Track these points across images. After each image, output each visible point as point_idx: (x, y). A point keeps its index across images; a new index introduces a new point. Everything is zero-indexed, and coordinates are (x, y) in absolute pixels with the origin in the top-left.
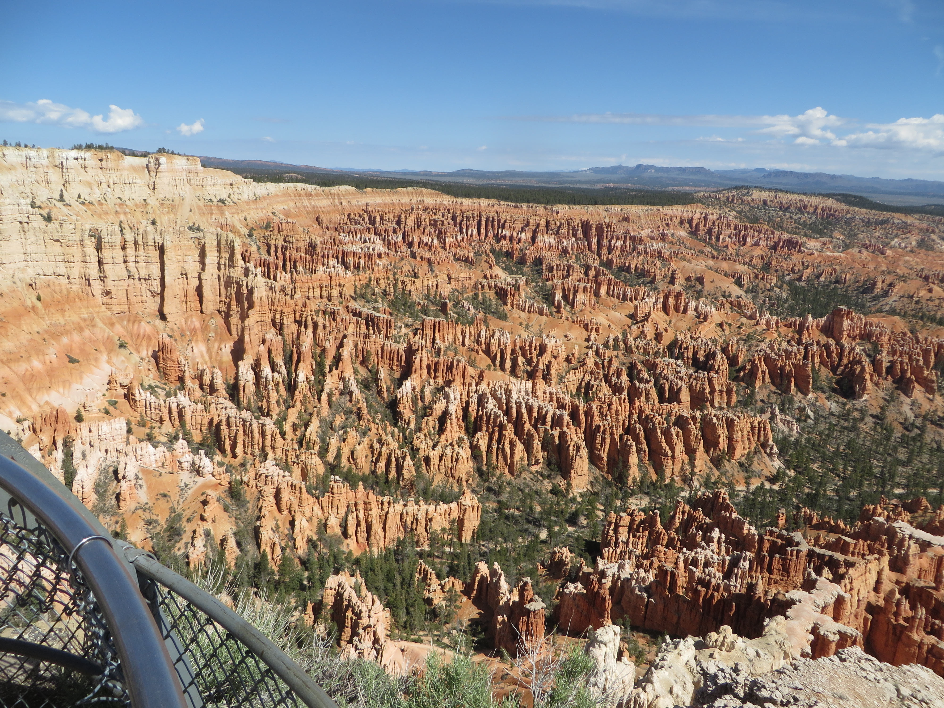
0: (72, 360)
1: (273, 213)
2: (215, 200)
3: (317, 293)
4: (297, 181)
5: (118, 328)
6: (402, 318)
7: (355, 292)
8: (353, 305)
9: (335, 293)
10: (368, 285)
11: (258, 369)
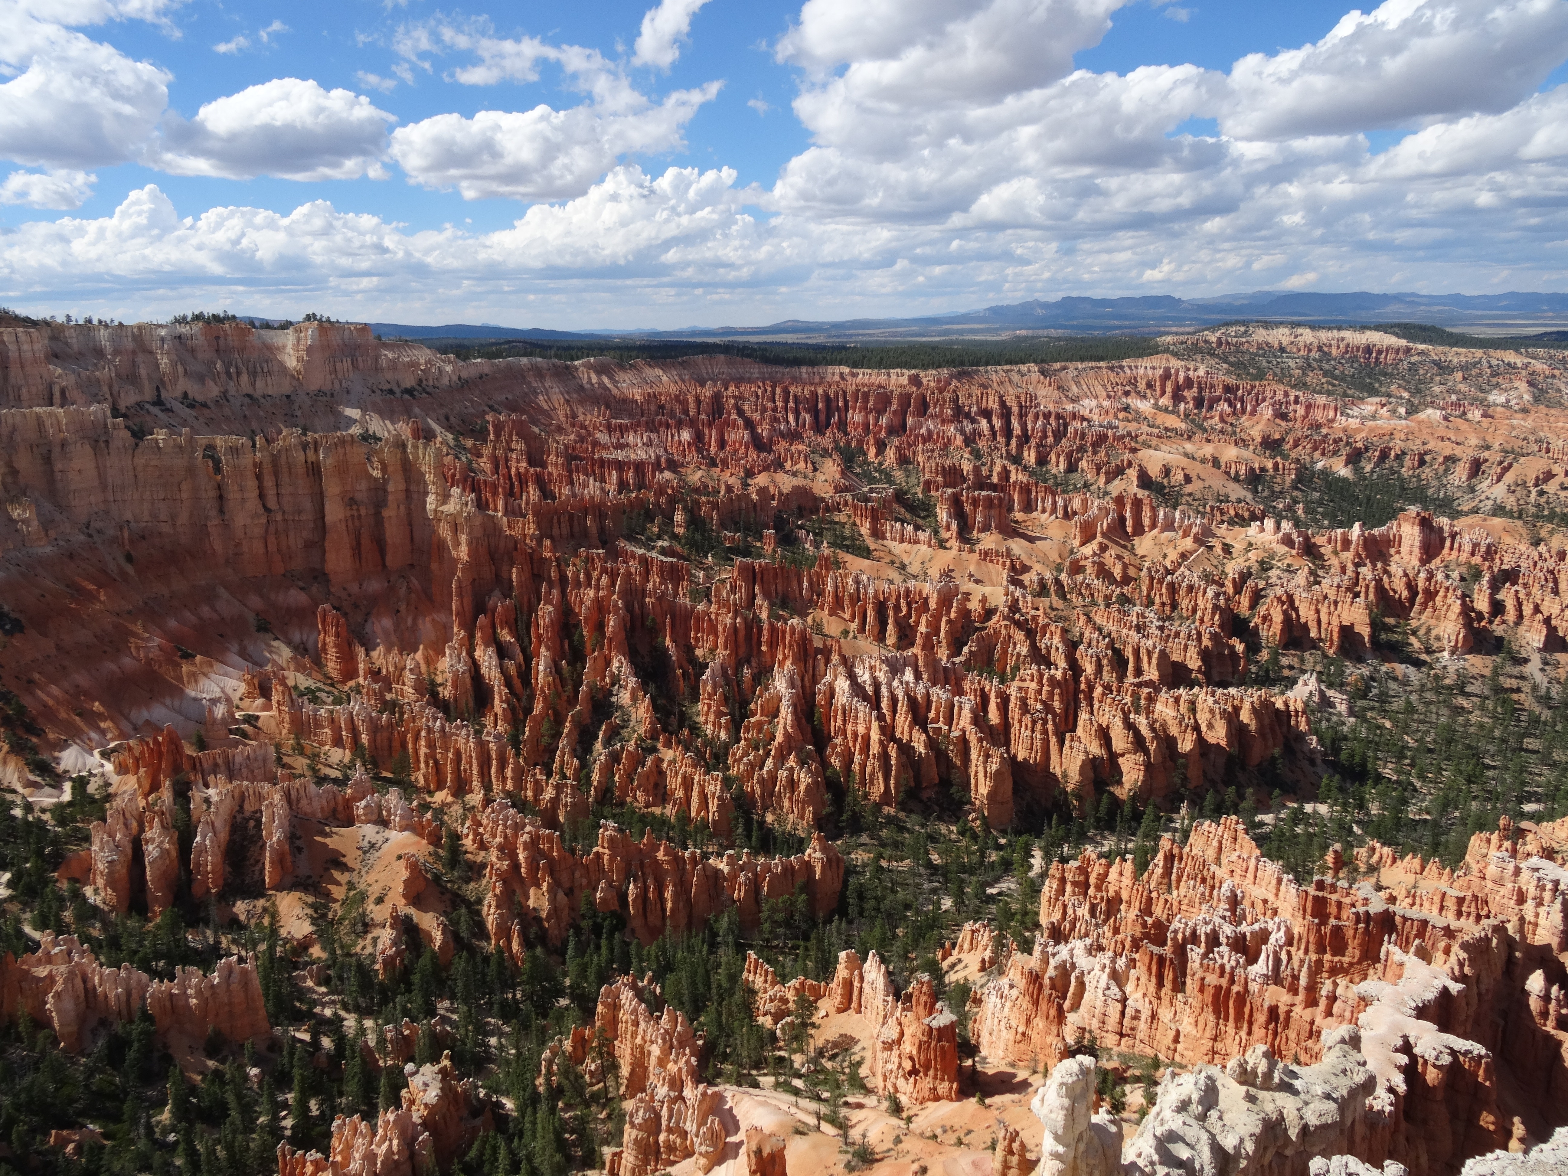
0: (185, 655)
1: (490, 407)
2: (398, 391)
3: (565, 530)
5: (255, 601)
7: (625, 525)
11: (477, 654)
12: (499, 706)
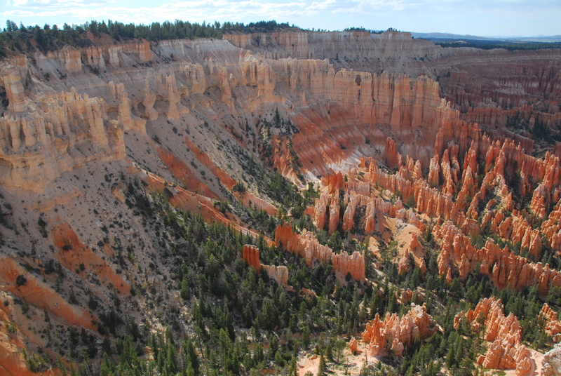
0: (343, 148)
1: (452, 67)
2: (418, 59)
3: (481, 120)
4: (467, 46)
5: (365, 132)
6: (539, 141)
7: (508, 121)
8: (504, 129)
9: (493, 121)
10: (517, 117)
11: (442, 164)
12: (448, 185)
